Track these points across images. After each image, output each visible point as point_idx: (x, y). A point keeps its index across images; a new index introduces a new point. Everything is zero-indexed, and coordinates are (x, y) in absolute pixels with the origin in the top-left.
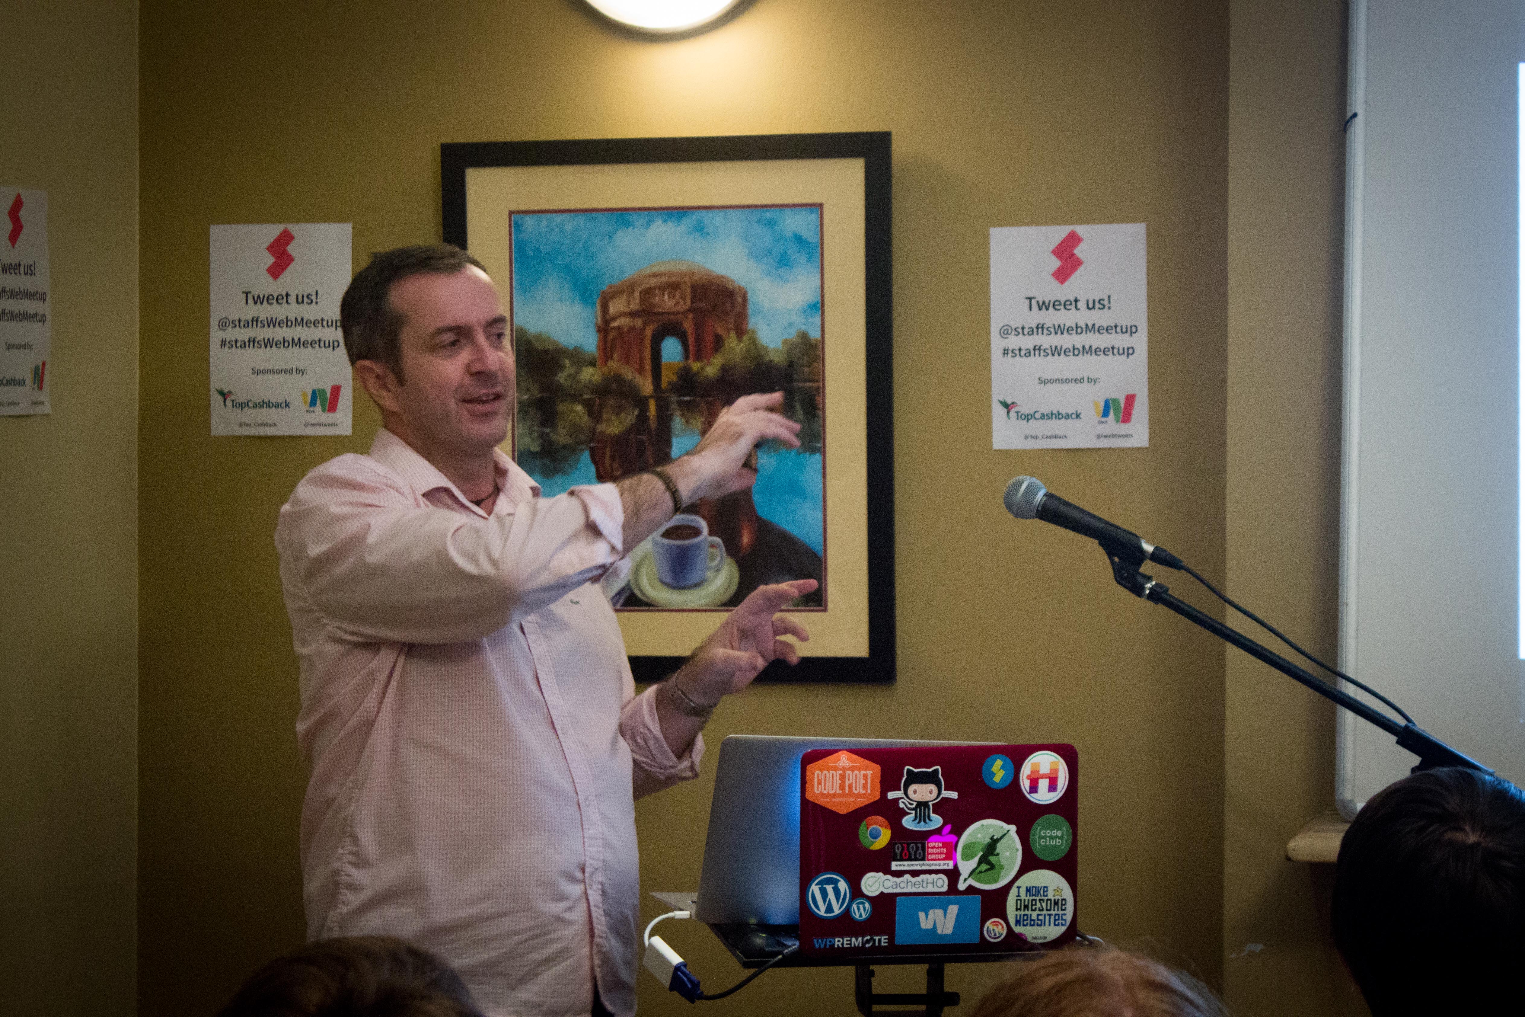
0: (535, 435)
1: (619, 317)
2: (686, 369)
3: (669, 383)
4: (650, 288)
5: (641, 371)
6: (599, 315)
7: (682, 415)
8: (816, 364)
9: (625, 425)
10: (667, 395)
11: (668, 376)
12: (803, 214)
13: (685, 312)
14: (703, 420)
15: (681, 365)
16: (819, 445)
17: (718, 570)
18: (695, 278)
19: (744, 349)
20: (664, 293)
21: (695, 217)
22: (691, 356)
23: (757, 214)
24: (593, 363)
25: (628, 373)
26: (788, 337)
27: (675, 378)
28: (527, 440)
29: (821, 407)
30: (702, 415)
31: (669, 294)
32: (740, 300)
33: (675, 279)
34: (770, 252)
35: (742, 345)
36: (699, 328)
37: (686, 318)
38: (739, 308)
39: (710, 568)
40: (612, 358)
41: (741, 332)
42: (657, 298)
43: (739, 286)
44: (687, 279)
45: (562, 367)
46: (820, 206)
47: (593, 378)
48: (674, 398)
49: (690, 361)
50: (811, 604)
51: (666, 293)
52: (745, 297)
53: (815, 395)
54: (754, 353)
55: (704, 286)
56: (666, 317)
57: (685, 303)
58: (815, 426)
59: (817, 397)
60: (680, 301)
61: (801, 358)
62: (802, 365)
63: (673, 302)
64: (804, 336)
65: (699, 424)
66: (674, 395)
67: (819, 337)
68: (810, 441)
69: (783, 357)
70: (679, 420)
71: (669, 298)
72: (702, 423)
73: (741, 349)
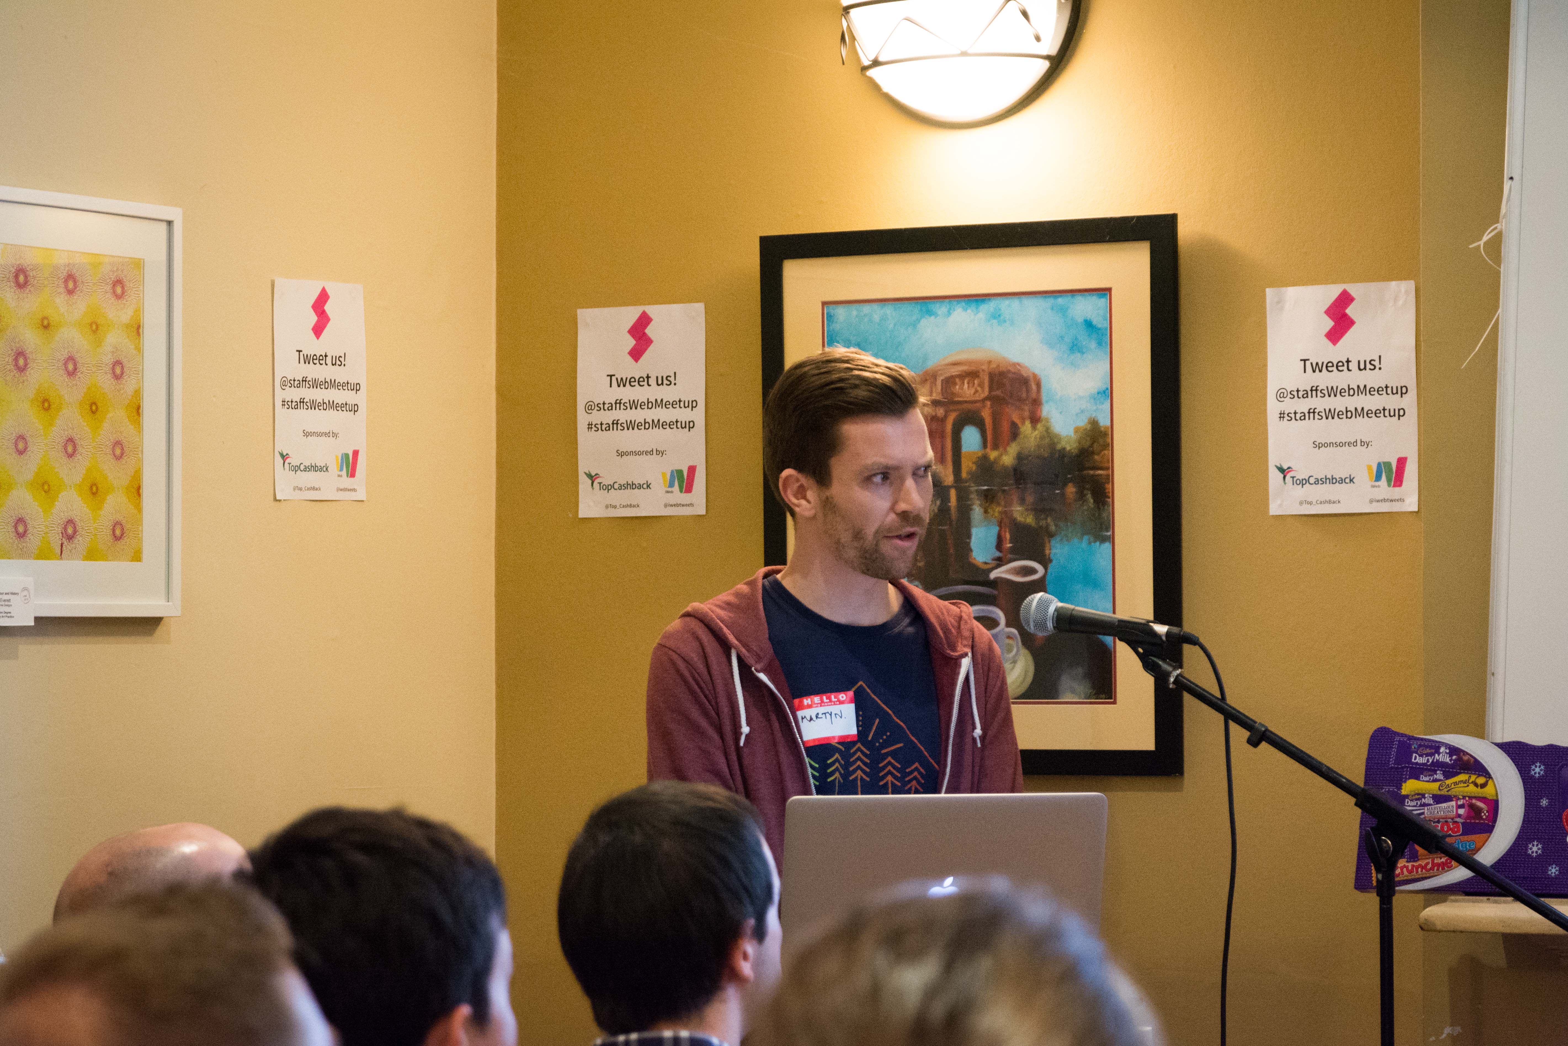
2: (985, 457)
3: (969, 473)
4: (951, 377)
5: (942, 460)
7: (981, 505)
8: (1106, 452)
10: (968, 484)
11: (967, 466)
12: (1094, 299)
13: (984, 400)
14: (1000, 509)
15: (980, 454)
16: (1109, 534)
17: (1014, 662)
18: (993, 366)
19: (1038, 436)
20: (964, 383)
21: (993, 304)
22: (989, 445)
23: (1050, 301)
26: (1080, 425)
27: (974, 467)
29: (1111, 495)
30: (999, 504)
31: (968, 383)
32: (1034, 387)
33: (973, 368)
34: (1062, 337)
35: (1037, 432)
36: (996, 416)
37: (984, 407)
38: (1033, 396)
41: (1035, 420)
42: (957, 387)
43: (1034, 374)
44: (985, 367)
46: (1109, 290)
48: (974, 488)
49: (988, 450)
50: (1101, 696)
51: (966, 382)
52: (1039, 385)
53: (1105, 483)
54: (1047, 441)
55: (1002, 374)
56: (965, 406)
57: (983, 391)
58: (1104, 515)
59: (1106, 485)
60: (979, 389)
61: (1091, 446)
62: (1093, 453)
63: (973, 391)
64: (1094, 423)
65: (996, 514)
66: (972, 485)
67: (1108, 423)
68: (1101, 529)
69: (1075, 445)
70: (977, 509)
71: (968, 387)
72: (1000, 512)
73: (1035, 438)
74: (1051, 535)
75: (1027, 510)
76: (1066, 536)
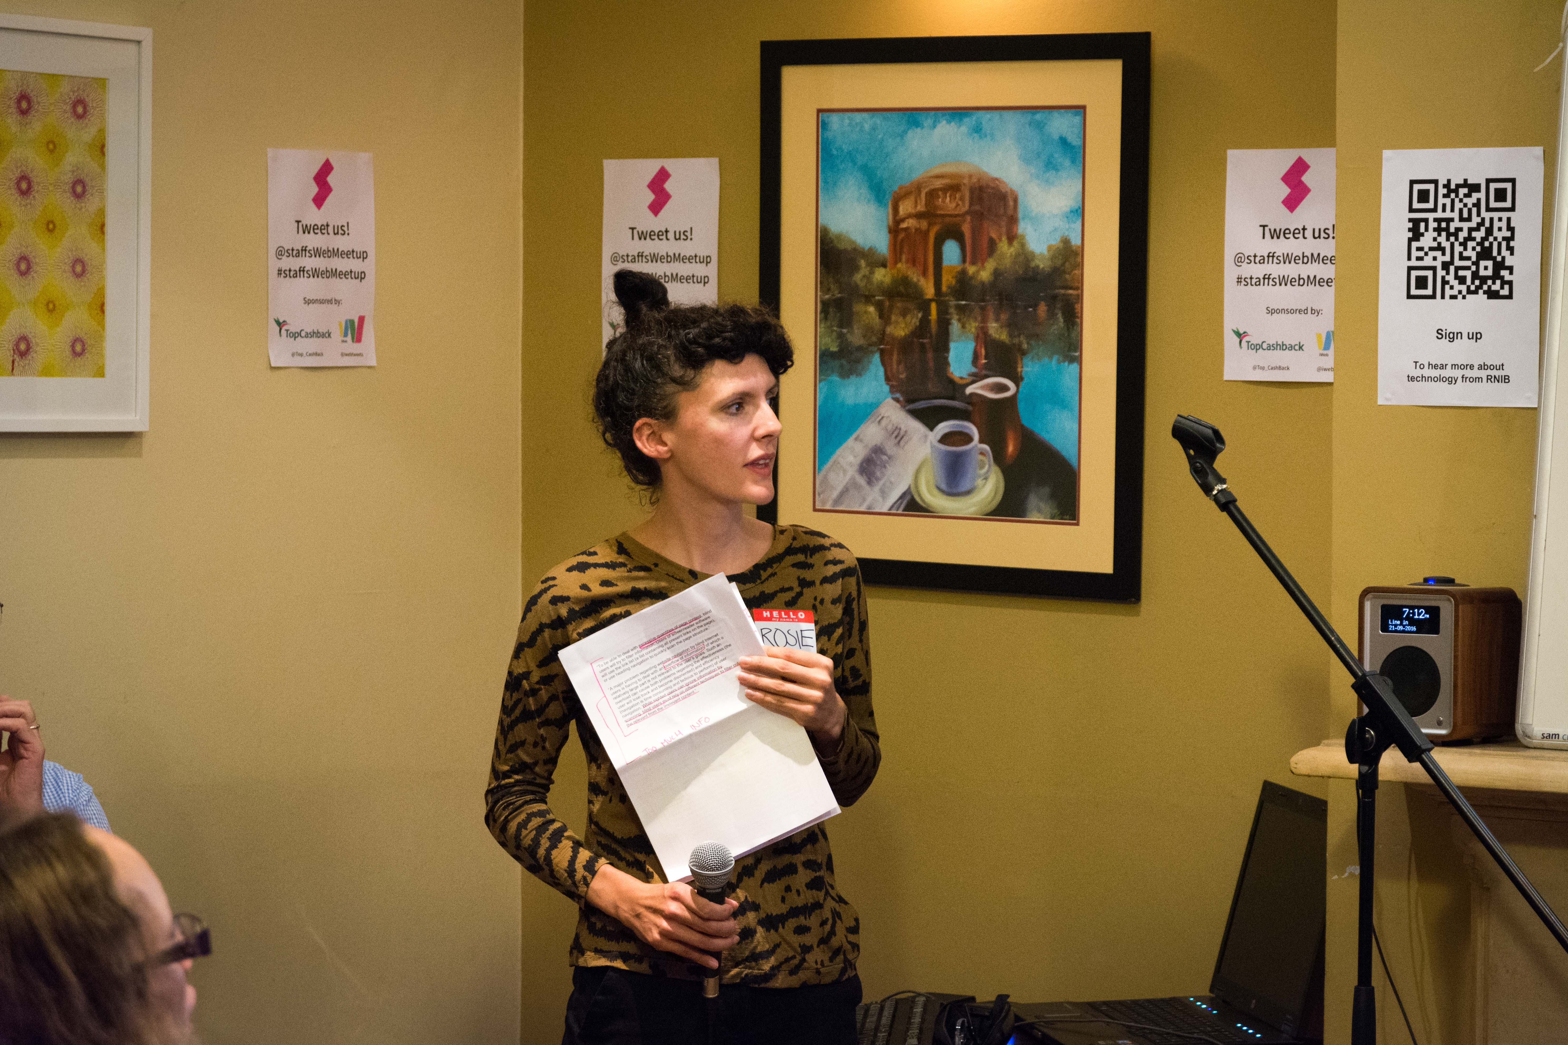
0: (835, 334)
1: (907, 218)
2: (963, 272)
3: (949, 287)
4: (934, 190)
5: (924, 273)
6: (891, 217)
7: (959, 320)
8: (1076, 272)
9: (911, 328)
10: (947, 298)
11: (948, 280)
13: (964, 215)
14: (977, 324)
15: (959, 269)
16: (1077, 354)
17: (986, 479)
18: (974, 180)
19: (1014, 253)
20: (946, 195)
22: (968, 259)
24: (884, 265)
25: (914, 276)
26: (1053, 243)
27: (954, 282)
28: (828, 340)
29: (1080, 315)
30: (976, 319)
31: (950, 196)
32: (1011, 203)
33: (955, 182)
35: (1012, 249)
36: (976, 232)
37: (964, 221)
38: (1010, 212)
39: (980, 477)
40: (900, 260)
41: (1012, 236)
42: (940, 200)
43: (1011, 190)
44: (966, 181)
45: (857, 268)
46: (1083, 108)
47: (883, 279)
48: (953, 303)
49: (967, 265)
50: (1065, 517)
51: (948, 195)
52: (1016, 201)
53: (1076, 303)
54: (1021, 259)
55: (981, 189)
56: (947, 220)
57: (964, 206)
58: (1073, 335)
59: (1076, 306)
60: (960, 203)
61: (1063, 264)
62: (1064, 272)
63: (954, 205)
64: (1066, 242)
65: (973, 330)
66: (952, 299)
67: (1079, 243)
68: (1069, 350)
69: (1049, 263)
70: (956, 324)
71: (950, 201)
72: (976, 328)
73: (1011, 254)
74: (1024, 353)
75: (1001, 327)
76: (1037, 354)
